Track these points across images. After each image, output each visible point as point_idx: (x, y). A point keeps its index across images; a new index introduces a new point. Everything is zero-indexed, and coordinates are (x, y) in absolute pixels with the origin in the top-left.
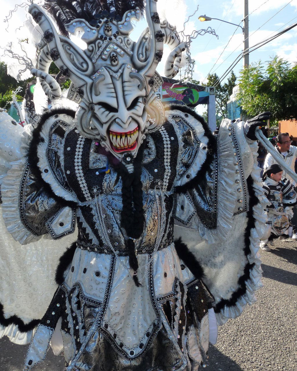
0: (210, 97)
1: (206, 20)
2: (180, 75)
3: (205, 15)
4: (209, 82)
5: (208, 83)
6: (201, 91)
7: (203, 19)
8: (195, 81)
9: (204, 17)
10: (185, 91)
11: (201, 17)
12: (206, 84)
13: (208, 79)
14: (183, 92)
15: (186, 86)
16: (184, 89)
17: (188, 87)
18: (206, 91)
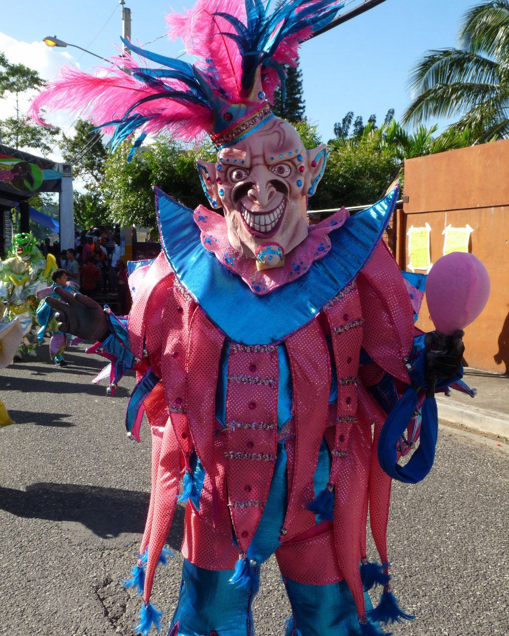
0: (63, 180)
1: (57, 45)
2: (18, 110)
3: (55, 37)
4: (79, 134)
5: (76, 138)
6: (47, 168)
7: (51, 42)
8: (50, 126)
9: (54, 39)
10: (16, 166)
11: (49, 38)
12: (73, 139)
13: (76, 128)
14: (13, 167)
15: (18, 158)
16: (15, 163)
17: (22, 159)
18: (56, 170)
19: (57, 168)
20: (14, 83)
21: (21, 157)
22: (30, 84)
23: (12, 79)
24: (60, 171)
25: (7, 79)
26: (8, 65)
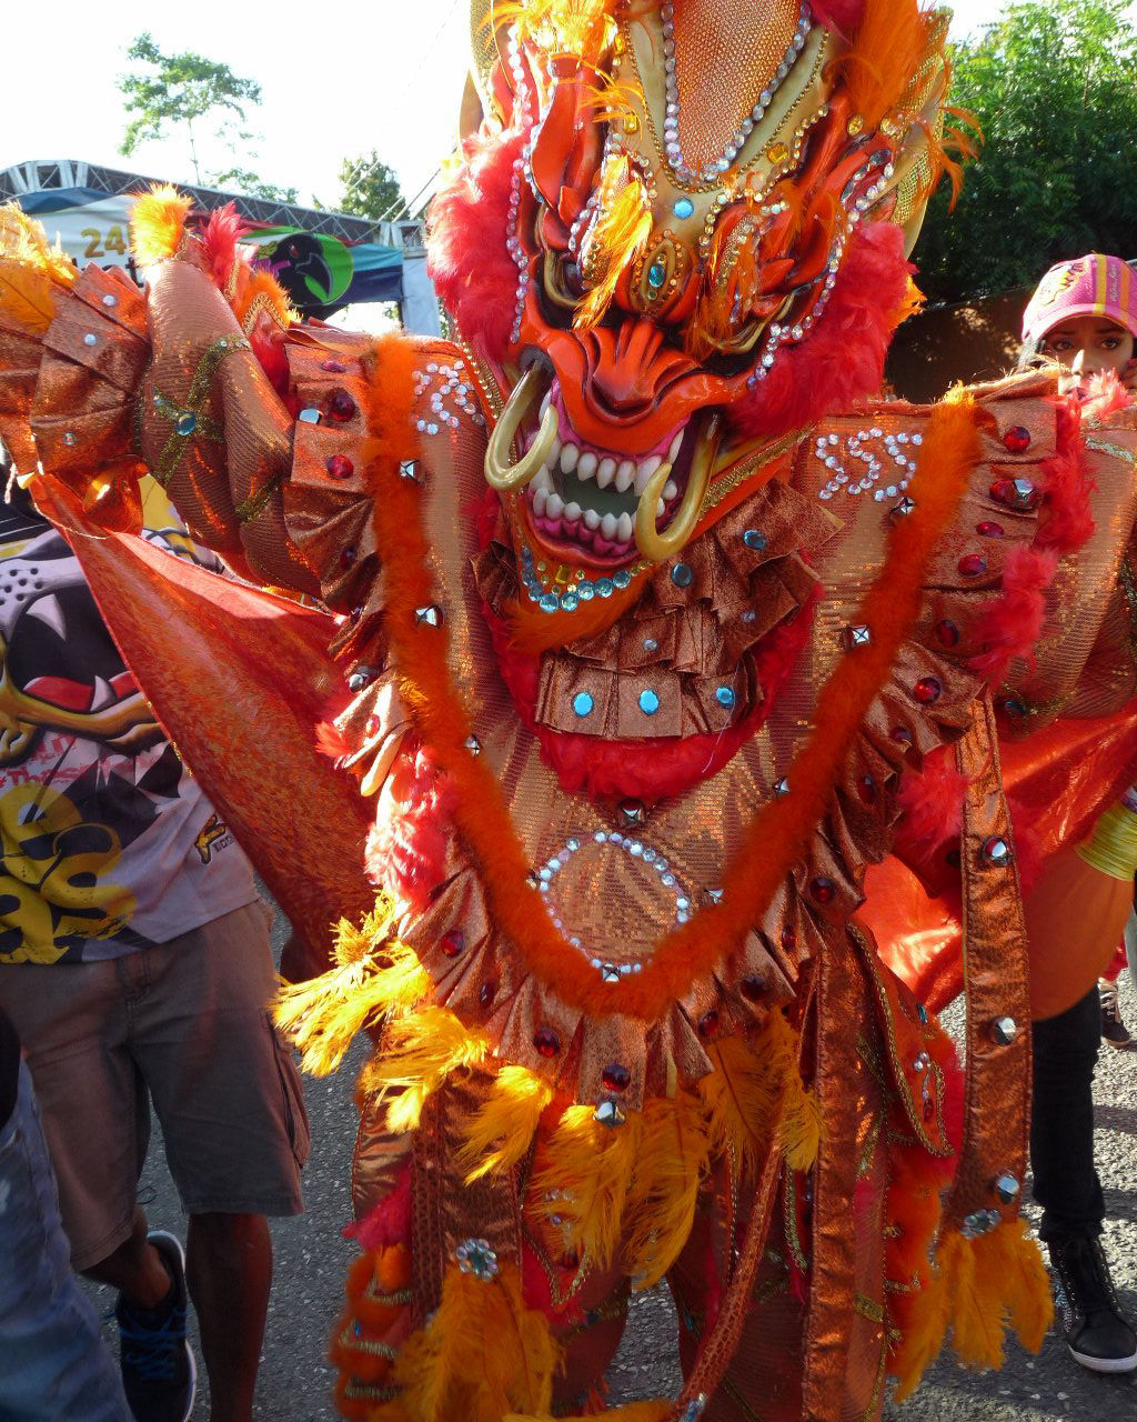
4: (351, 192)
5: (344, 200)
6: (361, 243)
12: (337, 204)
13: (342, 180)
14: (275, 249)
15: (286, 224)
16: (279, 238)
17: (296, 226)
18: (386, 243)
19: (387, 238)
20: (179, 99)
21: (292, 221)
22: (216, 97)
23: (174, 90)
24: (396, 243)
25: (161, 90)
26: (161, 58)
